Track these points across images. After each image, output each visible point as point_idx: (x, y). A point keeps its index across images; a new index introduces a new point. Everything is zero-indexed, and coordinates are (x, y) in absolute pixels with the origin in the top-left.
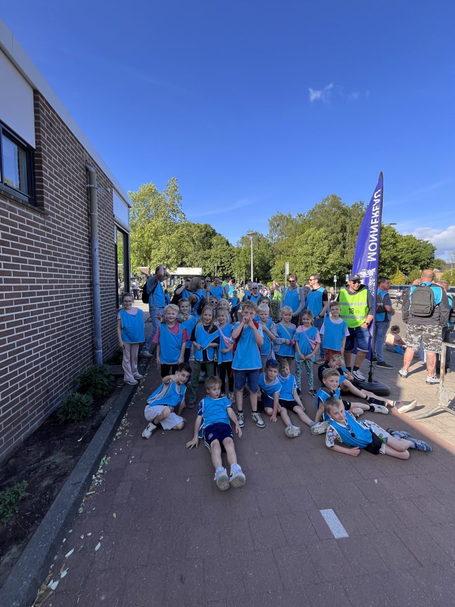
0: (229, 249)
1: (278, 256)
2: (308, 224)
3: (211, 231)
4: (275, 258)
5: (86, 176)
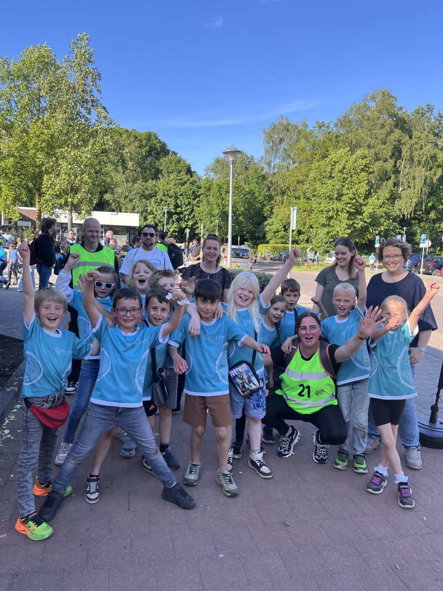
0: (191, 180)
1: (278, 198)
2: (336, 141)
3: (158, 145)
4: (273, 202)
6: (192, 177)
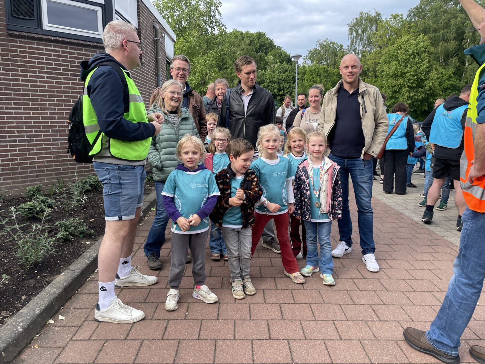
3: (267, 42)
5: (153, 32)
6: (291, 65)
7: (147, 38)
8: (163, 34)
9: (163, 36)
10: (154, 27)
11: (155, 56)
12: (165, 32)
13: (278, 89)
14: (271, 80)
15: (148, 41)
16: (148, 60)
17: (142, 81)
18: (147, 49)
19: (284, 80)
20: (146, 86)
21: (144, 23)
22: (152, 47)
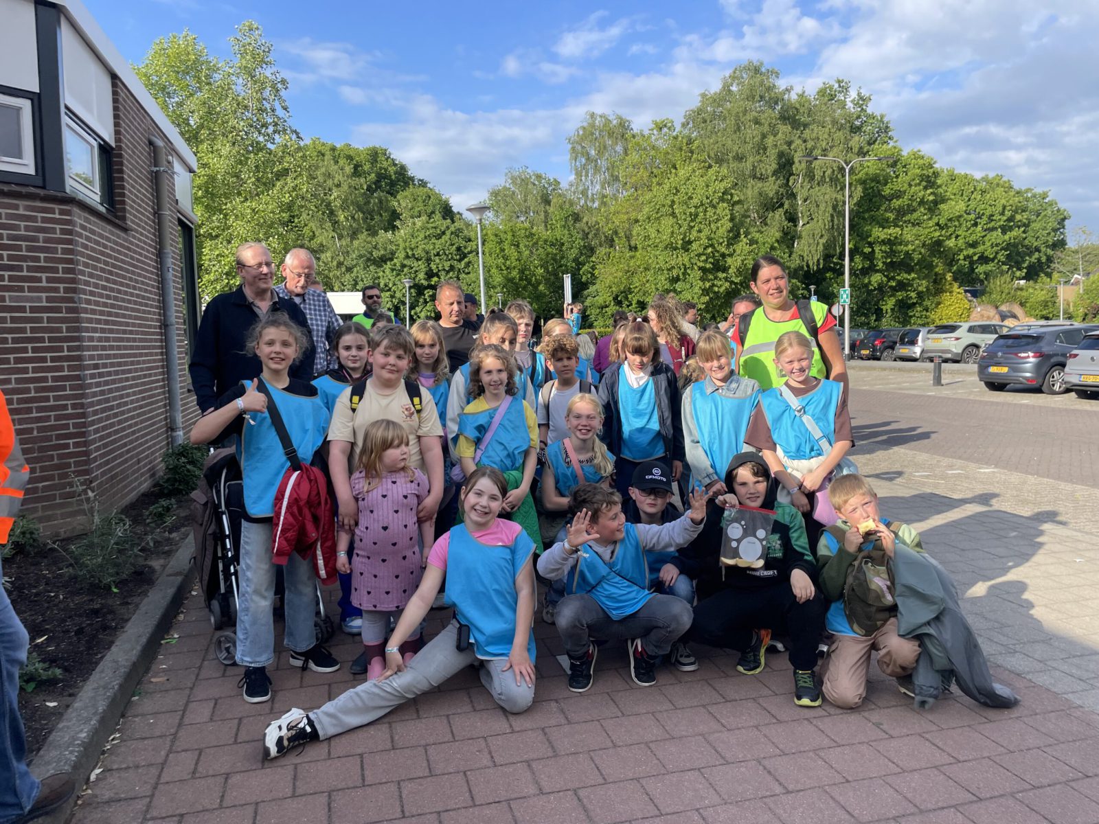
5: (150, 154)
6: (453, 222)
7: (136, 168)
8: (170, 158)
9: (169, 162)
10: (151, 143)
11: (153, 208)
12: (173, 153)
13: (426, 274)
14: (410, 253)
15: (138, 176)
16: (140, 220)
17: (127, 271)
18: (136, 196)
19: (438, 254)
20: (137, 282)
21: (128, 132)
22: (146, 190)
